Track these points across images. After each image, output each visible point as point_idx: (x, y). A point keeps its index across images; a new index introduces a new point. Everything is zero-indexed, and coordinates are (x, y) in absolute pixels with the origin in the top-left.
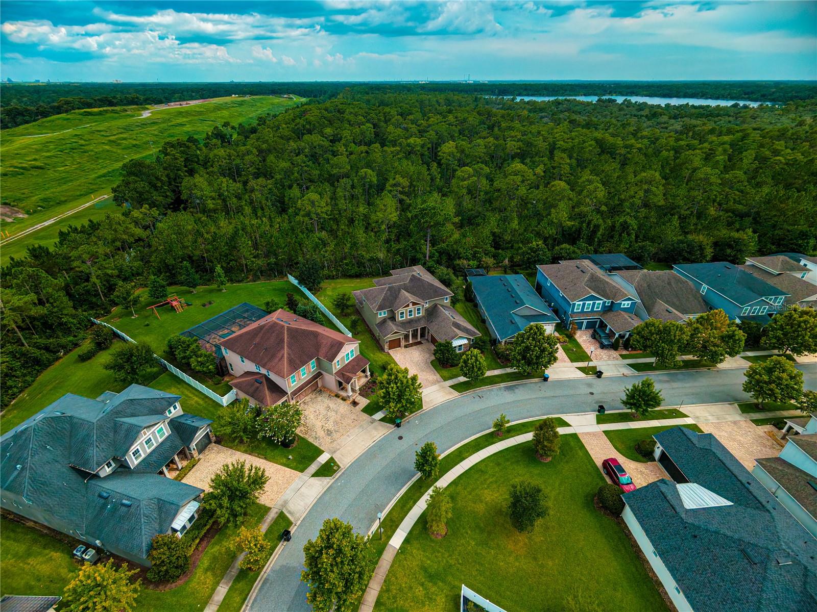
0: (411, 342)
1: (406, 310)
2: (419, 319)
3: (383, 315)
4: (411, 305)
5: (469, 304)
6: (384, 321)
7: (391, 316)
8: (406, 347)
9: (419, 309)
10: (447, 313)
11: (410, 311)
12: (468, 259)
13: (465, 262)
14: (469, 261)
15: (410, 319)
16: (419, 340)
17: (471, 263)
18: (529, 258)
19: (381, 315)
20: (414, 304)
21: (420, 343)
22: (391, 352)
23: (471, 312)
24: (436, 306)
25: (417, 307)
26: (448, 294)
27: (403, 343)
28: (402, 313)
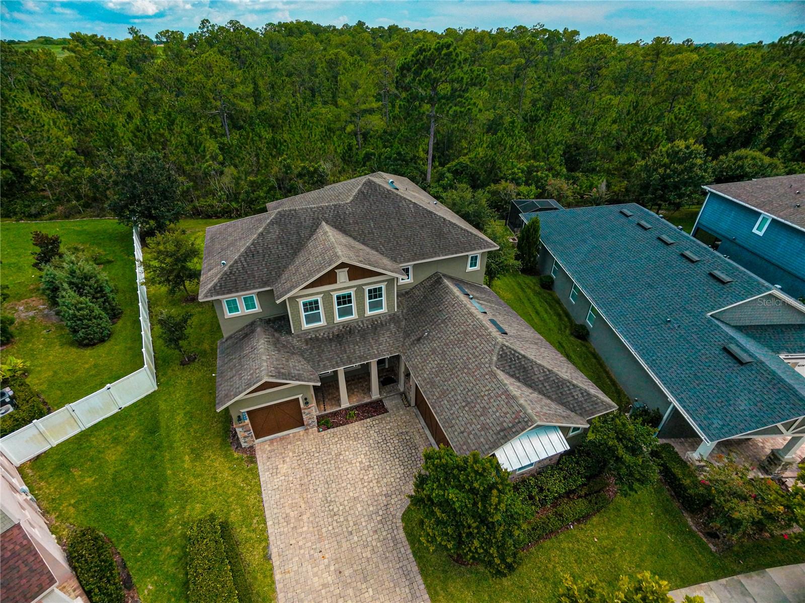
0: (345, 403)
1: (327, 295)
2: (376, 326)
3: (243, 311)
4: (342, 275)
5: (530, 280)
6: (247, 331)
7: (272, 314)
8: (325, 423)
9: (375, 294)
10: (475, 307)
11: (344, 300)
12: (516, 181)
13: (511, 187)
14: (518, 184)
15: (345, 325)
16: (375, 395)
17: (523, 189)
18: (664, 178)
19: (233, 307)
20: (356, 272)
21: (376, 409)
22: (263, 446)
23: (535, 300)
24: (437, 281)
25: (368, 284)
26: (480, 244)
27: (312, 412)
28: (312, 306)
